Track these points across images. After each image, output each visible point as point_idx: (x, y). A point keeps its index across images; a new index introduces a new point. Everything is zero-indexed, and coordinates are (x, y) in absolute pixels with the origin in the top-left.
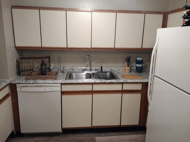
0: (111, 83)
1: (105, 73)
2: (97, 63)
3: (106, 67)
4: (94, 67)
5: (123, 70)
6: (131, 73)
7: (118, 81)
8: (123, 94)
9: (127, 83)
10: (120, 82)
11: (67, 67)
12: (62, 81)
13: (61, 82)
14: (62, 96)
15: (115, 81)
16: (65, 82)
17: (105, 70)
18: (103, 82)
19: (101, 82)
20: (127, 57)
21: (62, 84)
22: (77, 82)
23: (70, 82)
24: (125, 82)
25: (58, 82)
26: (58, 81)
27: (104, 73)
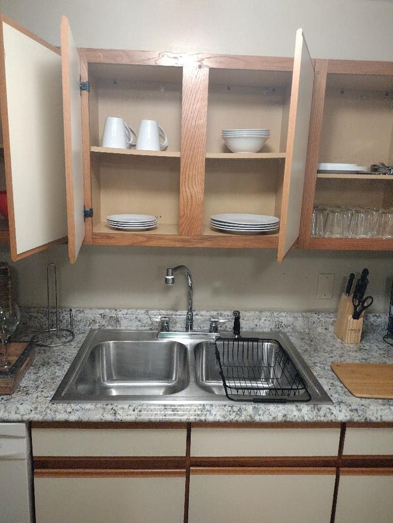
0: (287, 425)
1: (251, 343)
2: (216, 292)
3: (255, 310)
4: (203, 313)
5: (331, 328)
6: (367, 346)
7: (322, 413)
8: (342, 478)
9: (368, 424)
10: (330, 418)
11: (91, 309)
12: (36, 408)
13: (26, 417)
14: (35, 479)
15: (304, 412)
16: (49, 416)
17: (252, 325)
18: (242, 418)
19: (233, 417)
20: (352, 276)
21: (31, 425)
22: (109, 417)
23: (73, 418)
24: (356, 419)
25: (14, 416)
26: (14, 408)
27: (245, 343)
